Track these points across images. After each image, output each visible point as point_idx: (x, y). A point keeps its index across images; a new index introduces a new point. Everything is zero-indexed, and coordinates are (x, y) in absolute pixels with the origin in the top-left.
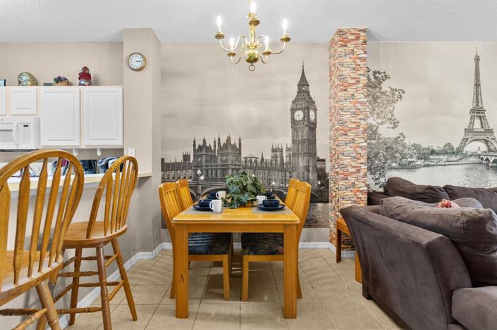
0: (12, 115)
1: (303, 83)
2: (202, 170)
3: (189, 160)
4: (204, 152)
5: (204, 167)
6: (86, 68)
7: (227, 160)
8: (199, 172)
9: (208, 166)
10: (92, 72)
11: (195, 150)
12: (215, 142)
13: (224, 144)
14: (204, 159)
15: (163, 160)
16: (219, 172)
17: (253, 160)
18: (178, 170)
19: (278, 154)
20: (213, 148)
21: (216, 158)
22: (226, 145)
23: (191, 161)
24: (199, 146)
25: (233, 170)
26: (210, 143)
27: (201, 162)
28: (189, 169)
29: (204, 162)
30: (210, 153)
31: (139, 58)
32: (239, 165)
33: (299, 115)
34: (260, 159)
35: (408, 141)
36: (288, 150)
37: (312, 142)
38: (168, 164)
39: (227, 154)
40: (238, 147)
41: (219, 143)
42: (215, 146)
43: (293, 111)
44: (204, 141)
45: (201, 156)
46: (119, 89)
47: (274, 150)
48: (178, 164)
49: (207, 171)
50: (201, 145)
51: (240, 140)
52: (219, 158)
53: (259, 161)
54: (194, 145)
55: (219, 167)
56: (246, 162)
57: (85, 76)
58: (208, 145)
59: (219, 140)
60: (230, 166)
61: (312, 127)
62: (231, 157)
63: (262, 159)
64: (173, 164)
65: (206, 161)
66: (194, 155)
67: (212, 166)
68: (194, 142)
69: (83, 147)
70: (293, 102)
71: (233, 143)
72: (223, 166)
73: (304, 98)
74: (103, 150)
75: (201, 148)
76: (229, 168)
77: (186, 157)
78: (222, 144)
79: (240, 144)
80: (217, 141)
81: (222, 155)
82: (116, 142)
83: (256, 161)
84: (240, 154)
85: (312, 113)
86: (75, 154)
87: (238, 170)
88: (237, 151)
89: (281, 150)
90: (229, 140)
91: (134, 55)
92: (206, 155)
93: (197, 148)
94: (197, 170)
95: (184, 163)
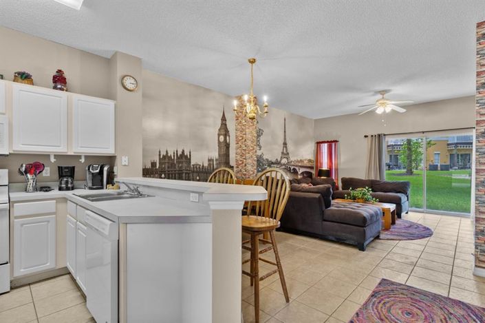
1: (224, 119)
2: (165, 174)
3: (156, 166)
4: (167, 160)
5: (167, 172)
6: (60, 72)
7: (182, 167)
8: (163, 176)
9: (169, 171)
11: (160, 159)
12: (174, 153)
13: (180, 155)
14: (166, 166)
17: (198, 166)
18: (147, 174)
19: (211, 162)
20: (172, 158)
21: (175, 165)
22: (182, 156)
24: (163, 155)
25: (186, 173)
26: (170, 153)
27: (165, 168)
28: (156, 173)
30: (171, 161)
32: (190, 170)
33: (222, 138)
35: (265, 157)
36: (216, 160)
37: (227, 155)
39: (182, 163)
41: (177, 154)
42: (174, 156)
43: (219, 135)
44: (167, 152)
45: (165, 163)
46: (110, 104)
47: (209, 160)
48: (147, 169)
49: (169, 174)
50: (165, 154)
51: (190, 152)
52: (177, 165)
53: (201, 167)
54: (160, 155)
55: (177, 172)
56: (193, 168)
58: (169, 155)
59: (177, 151)
61: (227, 146)
62: (185, 165)
63: (203, 166)
65: (168, 167)
66: (160, 163)
67: (172, 171)
68: (160, 152)
69: (70, 153)
70: (219, 130)
71: (185, 154)
72: (180, 171)
73: (224, 130)
75: (164, 157)
77: (153, 164)
79: (190, 156)
81: (179, 163)
83: (199, 168)
84: (190, 162)
85: (228, 138)
86: (53, 160)
87: (189, 174)
88: (188, 160)
89: (213, 160)
90: (183, 152)
91: (128, 77)
92: (168, 163)
93: (161, 157)
94: (161, 174)
95: (152, 169)
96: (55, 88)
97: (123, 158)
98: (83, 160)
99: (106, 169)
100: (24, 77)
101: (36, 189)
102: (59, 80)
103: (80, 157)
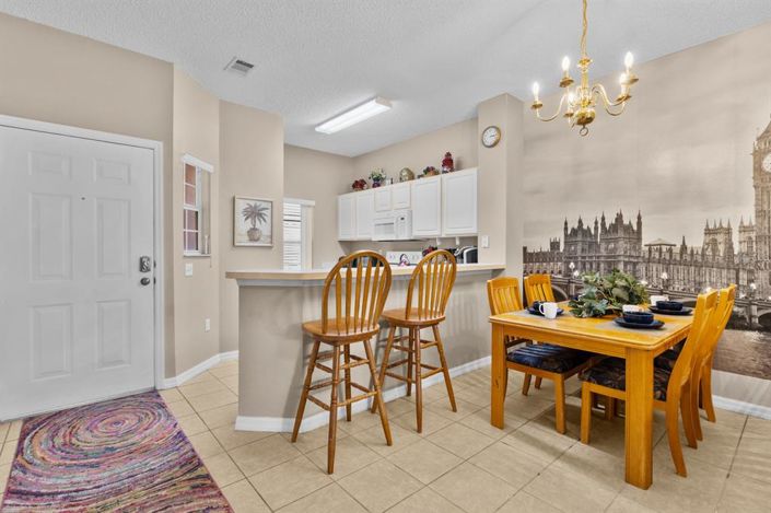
2: (576, 263)
3: (559, 248)
4: (579, 238)
5: (580, 259)
6: (449, 154)
7: (615, 249)
8: (572, 265)
9: (583, 257)
10: (454, 158)
11: (566, 235)
12: (596, 223)
13: (612, 225)
14: (579, 247)
15: (525, 249)
16: (602, 266)
17: (664, 249)
18: (543, 261)
19: (721, 238)
20: (593, 232)
21: (599, 247)
22: (614, 227)
23: (561, 250)
24: (573, 229)
25: (626, 264)
26: (588, 224)
27: (575, 251)
28: (558, 260)
29: (579, 253)
30: (589, 239)
31: (493, 132)
32: (638, 257)
34: (679, 246)
36: (742, 229)
38: (531, 254)
39: (616, 240)
40: (635, 228)
41: (603, 225)
42: (596, 228)
43: (758, 155)
44: (580, 222)
45: (575, 243)
46: (474, 171)
47: (708, 232)
48: (544, 254)
49: (584, 264)
50: (576, 227)
51: (639, 218)
52: (603, 246)
53: (677, 250)
54: (566, 229)
55: (602, 259)
56: (650, 251)
57: (448, 162)
58: (585, 227)
59: (603, 219)
60: (622, 258)
62: (622, 245)
63: (684, 247)
64: (537, 254)
65: (583, 250)
66: (565, 242)
67: (591, 257)
68: (566, 224)
69: (443, 236)
70: (759, 139)
71: (626, 222)
72: (610, 257)
74: (462, 239)
75: (575, 232)
76: (619, 261)
77: (555, 245)
78: (607, 226)
79: (639, 224)
80: (600, 222)
81: (608, 241)
82: (471, 231)
83: (670, 251)
84: (639, 239)
86: (439, 243)
87: (635, 264)
88: (635, 235)
89: (728, 231)
90: (619, 218)
91: (488, 130)
92: (583, 242)
93: (569, 232)
94: (569, 263)
95: (551, 253)
96: (444, 172)
97: (483, 238)
98: (458, 243)
100: (429, 171)
103: (454, 238)
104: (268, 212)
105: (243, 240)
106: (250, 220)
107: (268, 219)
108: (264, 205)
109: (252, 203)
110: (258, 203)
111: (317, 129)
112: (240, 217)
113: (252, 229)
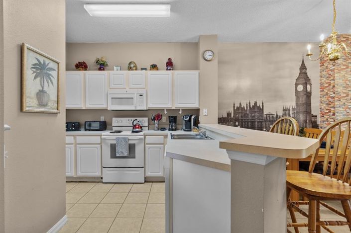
0: (130, 88)
1: (303, 67)
2: (239, 122)
4: (240, 111)
5: (240, 120)
6: (170, 60)
7: (254, 116)
8: (237, 123)
9: (242, 120)
11: (234, 110)
12: (247, 105)
13: (253, 106)
14: (240, 115)
16: (249, 123)
17: (271, 116)
18: (224, 122)
19: (287, 112)
20: (246, 109)
21: (248, 115)
23: (232, 117)
24: (237, 107)
25: (258, 122)
26: (244, 105)
27: (238, 117)
28: (231, 121)
29: (240, 117)
30: (244, 112)
31: (210, 53)
32: (262, 119)
33: (300, 88)
36: (293, 109)
37: (308, 104)
39: (255, 112)
40: (261, 107)
41: (250, 106)
42: (247, 107)
43: (296, 85)
44: (240, 104)
45: (238, 113)
46: (196, 72)
47: (284, 110)
48: (224, 118)
49: (242, 123)
50: (239, 106)
51: (263, 104)
52: (250, 115)
53: (275, 116)
54: (234, 107)
55: (249, 120)
56: (266, 117)
58: (242, 106)
59: (250, 103)
60: (257, 120)
61: (308, 95)
62: (257, 115)
63: (277, 115)
65: (242, 117)
66: (234, 113)
67: (245, 120)
68: (234, 104)
69: (174, 108)
70: (296, 80)
71: (258, 105)
72: (253, 119)
73: (304, 77)
74: (183, 110)
75: (238, 108)
77: (229, 114)
78: (251, 106)
79: (263, 106)
80: (248, 104)
81: (251, 113)
82: (195, 105)
83: (273, 117)
84: (263, 112)
85: (308, 86)
86: (166, 112)
87: (261, 122)
88: (261, 110)
89: (289, 110)
90: (256, 103)
91: (207, 52)
92: (242, 113)
93: (236, 108)
94: (235, 123)
95: (228, 118)
96: (167, 69)
97: (204, 110)
98: (181, 112)
99: (193, 117)
100: (154, 67)
101: (158, 129)
102: (170, 64)
103: (179, 110)
104: (54, 74)
105: (31, 103)
106: (38, 79)
107: (55, 82)
108: (52, 65)
109: (42, 59)
110: (47, 61)
111: (85, 6)
112: (29, 74)
113: (40, 91)
